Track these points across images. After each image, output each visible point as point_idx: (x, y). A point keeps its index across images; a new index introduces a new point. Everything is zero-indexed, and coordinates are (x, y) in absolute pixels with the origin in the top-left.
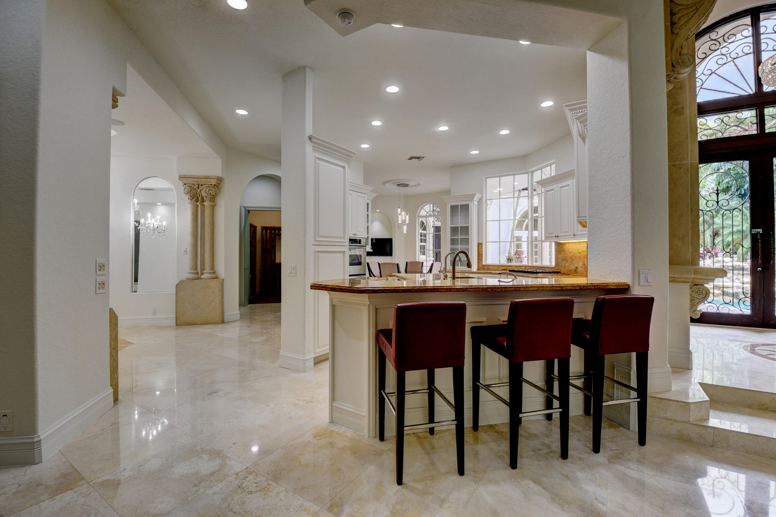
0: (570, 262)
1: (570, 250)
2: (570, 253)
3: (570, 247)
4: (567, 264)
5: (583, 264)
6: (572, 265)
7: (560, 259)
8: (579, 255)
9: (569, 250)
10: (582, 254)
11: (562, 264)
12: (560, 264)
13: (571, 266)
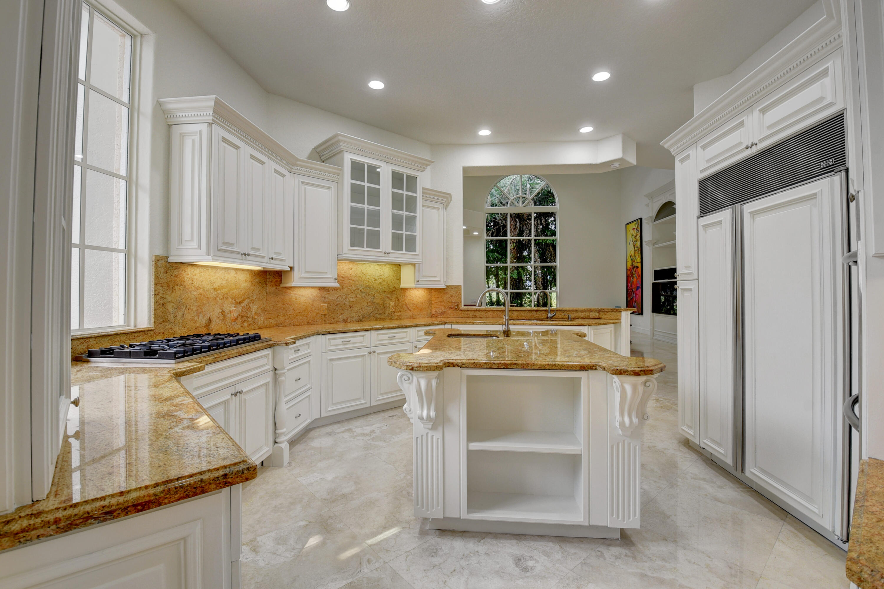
0: (195, 309)
1: (197, 284)
2: (197, 289)
3: (196, 277)
4: (188, 317)
5: (220, 311)
6: (201, 315)
7: (172, 304)
8: (214, 294)
9: (195, 284)
10: (219, 292)
11: (175, 317)
12: (172, 316)
13: (198, 319)
